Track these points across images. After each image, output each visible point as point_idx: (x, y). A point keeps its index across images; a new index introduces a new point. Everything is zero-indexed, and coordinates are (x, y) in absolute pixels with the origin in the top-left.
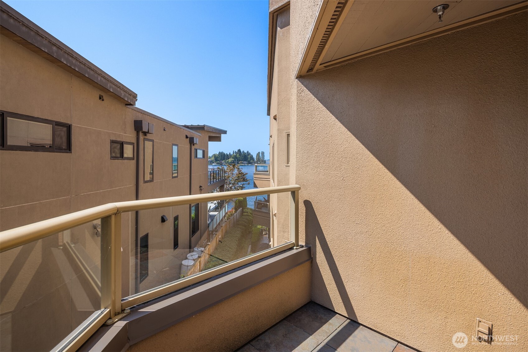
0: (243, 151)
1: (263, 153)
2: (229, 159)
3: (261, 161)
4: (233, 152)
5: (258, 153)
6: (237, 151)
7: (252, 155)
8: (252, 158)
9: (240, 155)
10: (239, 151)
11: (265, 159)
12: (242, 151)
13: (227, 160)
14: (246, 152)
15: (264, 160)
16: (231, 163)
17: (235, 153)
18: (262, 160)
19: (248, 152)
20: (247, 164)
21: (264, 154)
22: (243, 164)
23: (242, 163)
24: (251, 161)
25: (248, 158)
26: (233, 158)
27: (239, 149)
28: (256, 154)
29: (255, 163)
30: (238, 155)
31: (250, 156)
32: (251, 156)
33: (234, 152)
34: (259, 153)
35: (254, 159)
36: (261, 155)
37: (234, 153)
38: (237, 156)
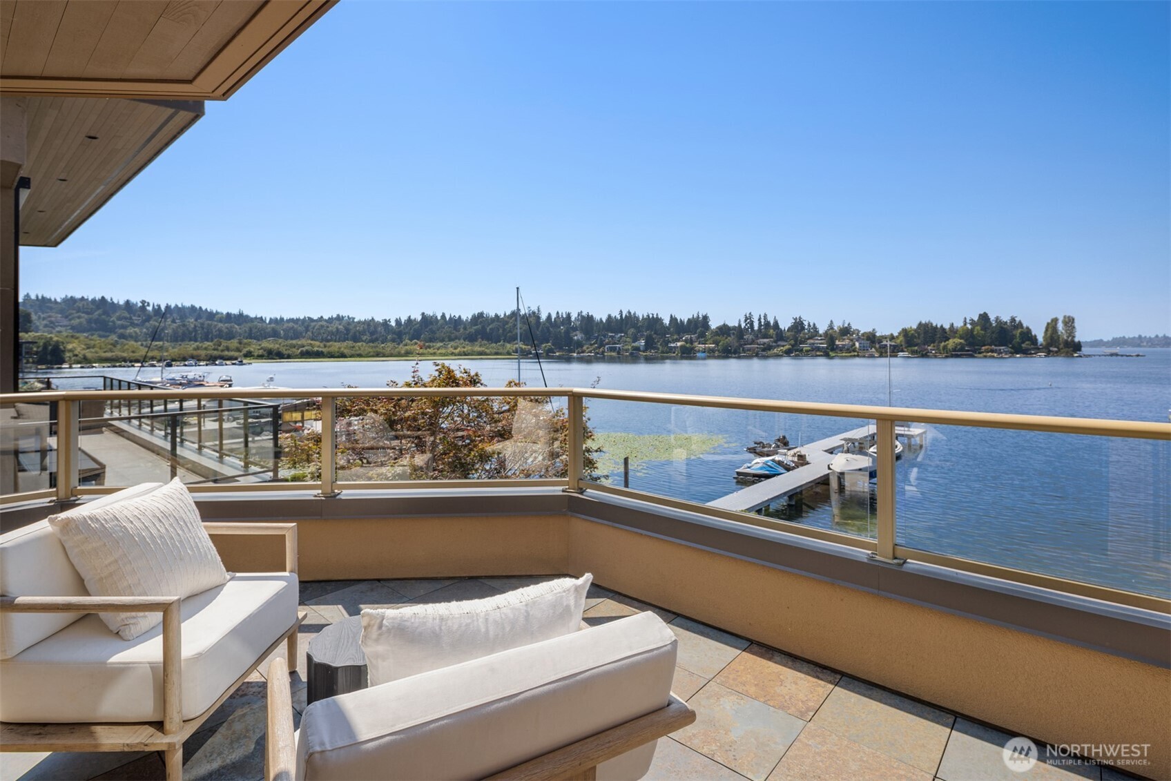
0: (997, 318)
1: (1069, 322)
2: (948, 339)
3: (1061, 346)
4: (963, 320)
5: (1052, 320)
6: (976, 319)
7: (1028, 328)
8: (1028, 336)
9: (984, 328)
10: (984, 317)
11: (1076, 340)
12: (992, 318)
13: (943, 344)
14: (1006, 318)
15: (1073, 341)
16: (954, 350)
17: (971, 324)
18: (1066, 341)
19: (1013, 320)
20: (1011, 353)
21: (1073, 322)
22: (995, 355)
23: (992, 351)
24: (1023, 345)
25: (1015, 335)
26: (961, 338)
27: (982, 313)
28: (1046, 325)
29: (1038, 350)
30: (979, 328)
31: (1020, 330)
32: (1025, 330)
33: (968, 321)
34: (1055, 321)
35: (1036, 340)
36: (1060, 326)
37: (965, 324)
38: (975, 333)
